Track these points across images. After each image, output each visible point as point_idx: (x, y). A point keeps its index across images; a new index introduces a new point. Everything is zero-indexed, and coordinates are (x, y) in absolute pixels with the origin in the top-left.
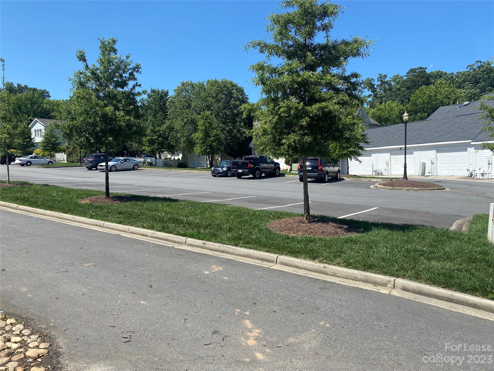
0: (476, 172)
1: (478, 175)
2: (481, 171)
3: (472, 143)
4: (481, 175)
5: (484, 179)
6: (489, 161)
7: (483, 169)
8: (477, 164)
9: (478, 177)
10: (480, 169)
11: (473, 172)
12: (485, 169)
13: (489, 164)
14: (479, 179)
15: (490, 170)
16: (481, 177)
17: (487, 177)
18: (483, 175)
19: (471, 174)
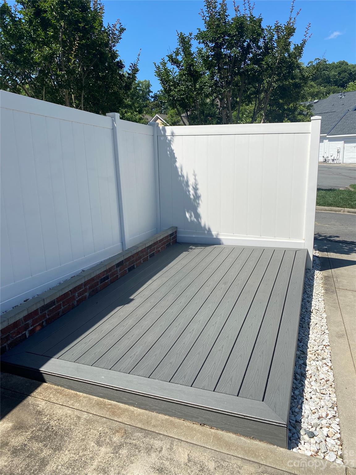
0: (328, 159)
1: (330, 160)
2: (332, 158)
3: (327, 136)
4: (332, 160)
5: (335, 163)
6: (338, 150)
7: (334, 156)
8: (329, 153)
9: (330, 162)
10: (331, 156)
11: (327, 158)
12: (335, 156)
13: (338, 152)
14: (331, 163)
15: (338, 157)
16: (332, 162)
17: (336, 162)
18: (333, 160)
19: (326, 160)
